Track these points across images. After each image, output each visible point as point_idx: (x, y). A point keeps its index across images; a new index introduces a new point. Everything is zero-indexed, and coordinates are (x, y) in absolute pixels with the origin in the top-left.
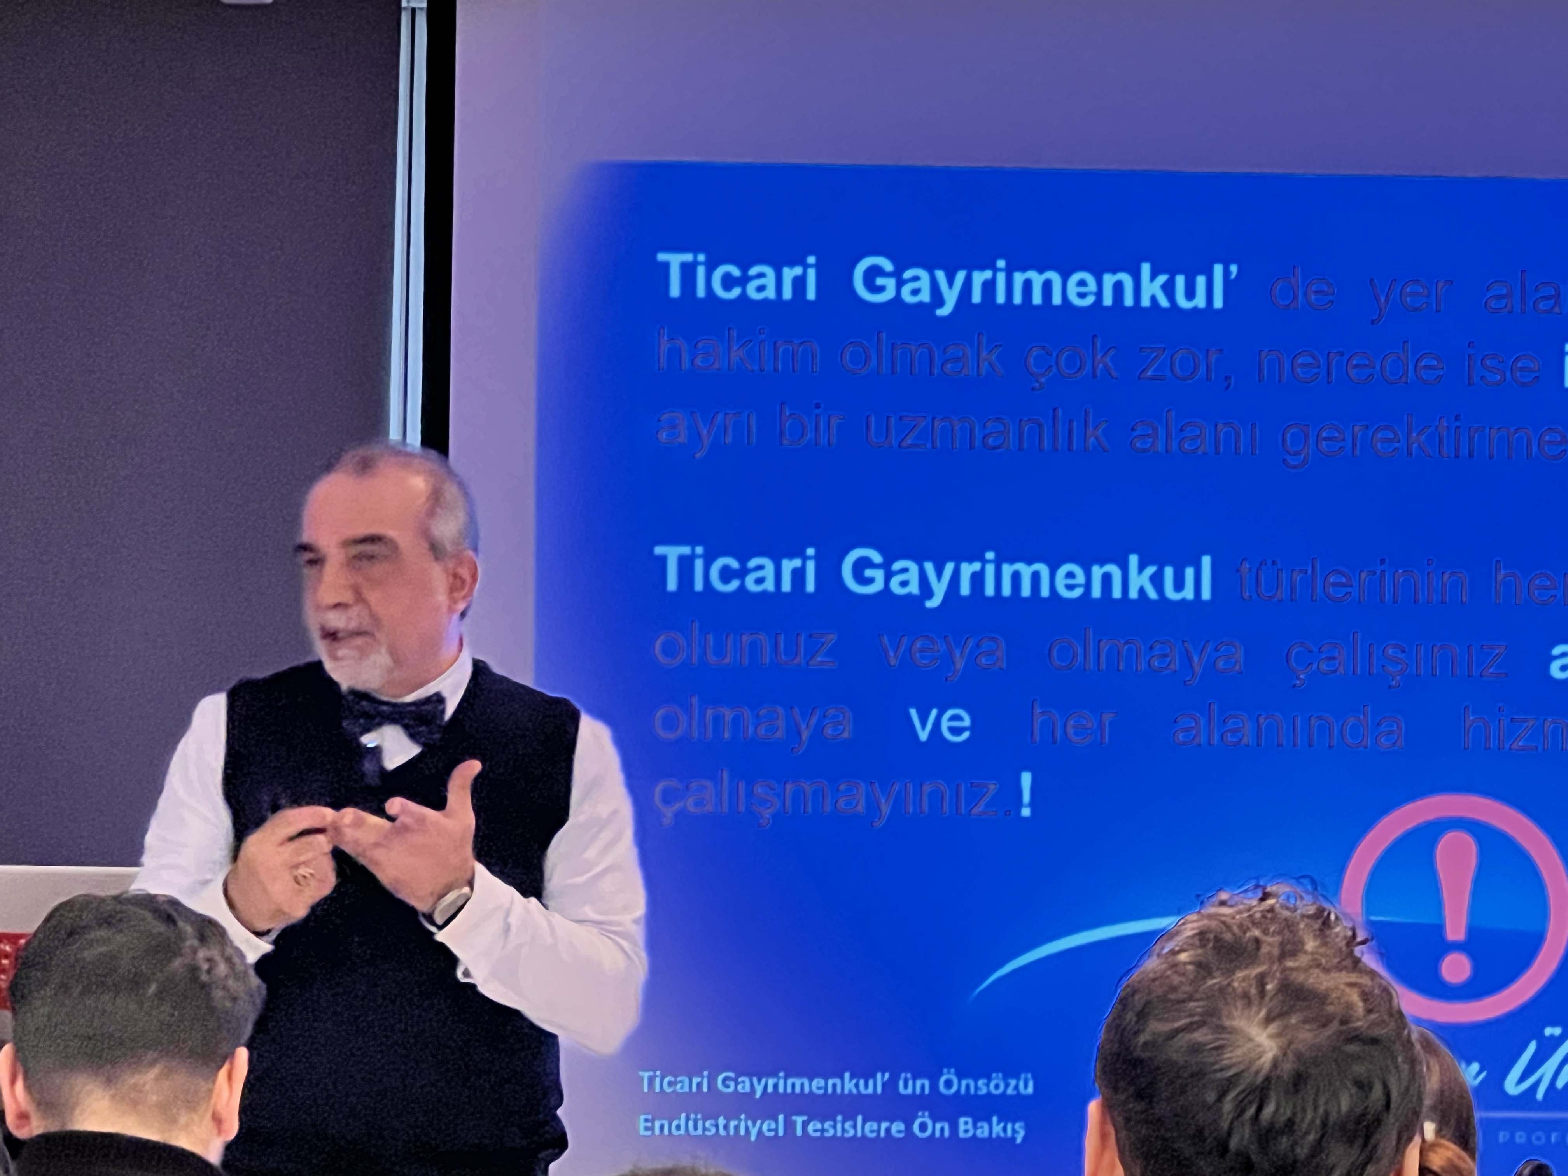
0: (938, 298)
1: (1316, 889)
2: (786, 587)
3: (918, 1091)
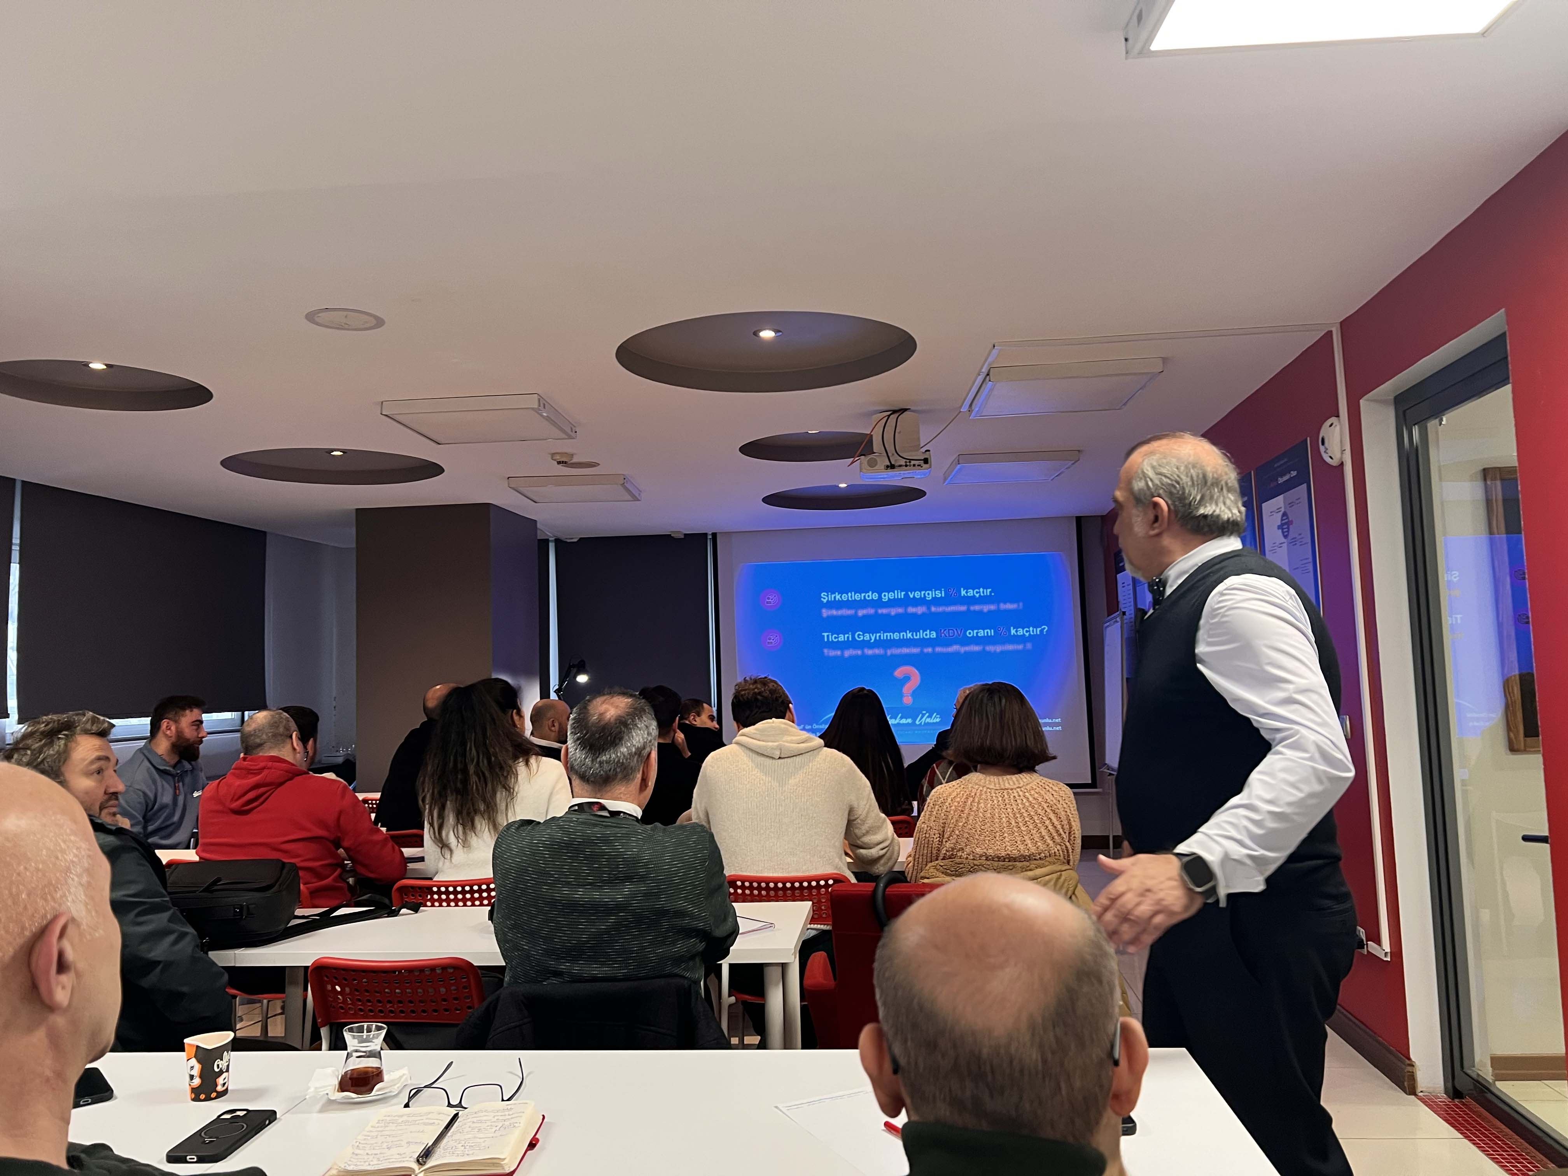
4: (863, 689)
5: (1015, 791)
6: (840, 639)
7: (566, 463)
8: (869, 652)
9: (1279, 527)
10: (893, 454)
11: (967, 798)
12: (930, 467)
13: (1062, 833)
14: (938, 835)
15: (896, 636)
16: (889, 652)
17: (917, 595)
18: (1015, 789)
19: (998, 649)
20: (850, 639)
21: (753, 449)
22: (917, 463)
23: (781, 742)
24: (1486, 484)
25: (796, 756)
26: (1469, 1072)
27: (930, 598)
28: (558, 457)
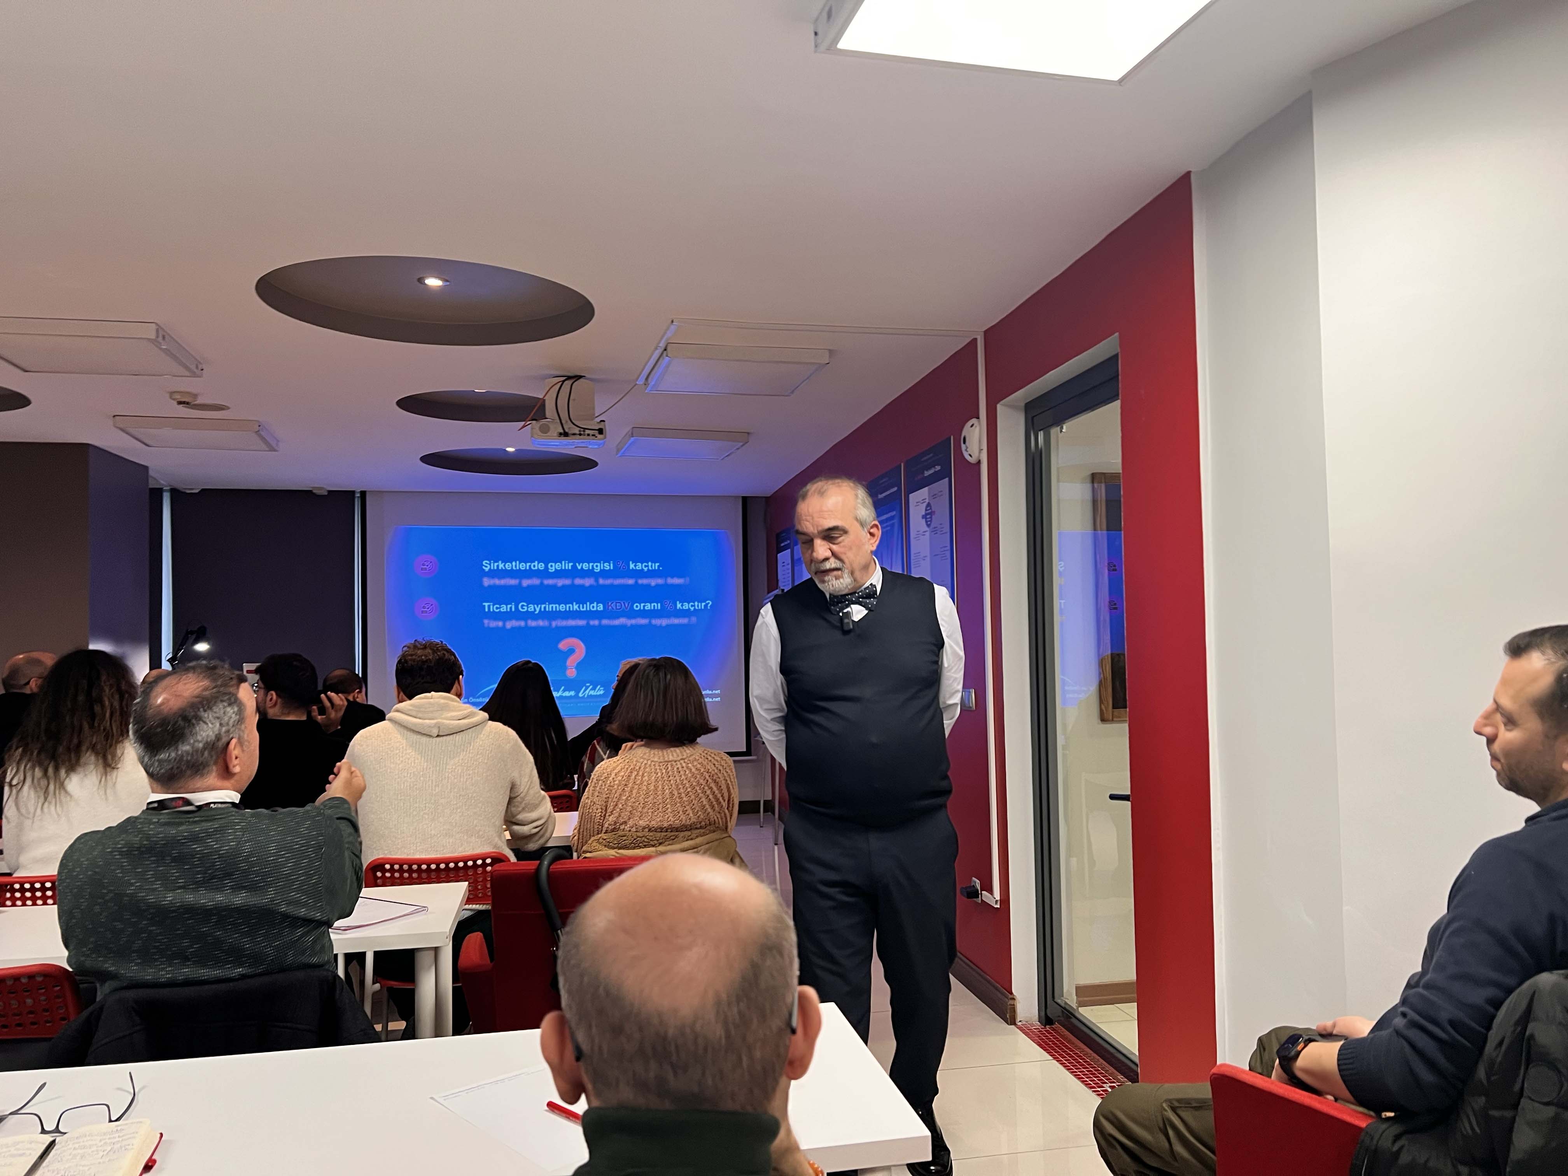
4: (529, 662)
5: (678, 763)
6: (502, 610)
7: (188, 403)
8: (532, 623)
9: (924, 517)
10: (567, 422)
11: (631, 772)
12: (605, 437)
13: (722, 801)
14: (600, 810)
15: (562, 608)
16: (554, 624)
17: (585, 566)
18: (679, 761)
19: (664, 622)
20: (513, 609)
21: (411, 404)
22: (591, 432)
23: (440, 720)
24: (1093, 488)
25: (456, 733)
26: (1059, 1001)
27: (598, 571)
28: (178, 397)
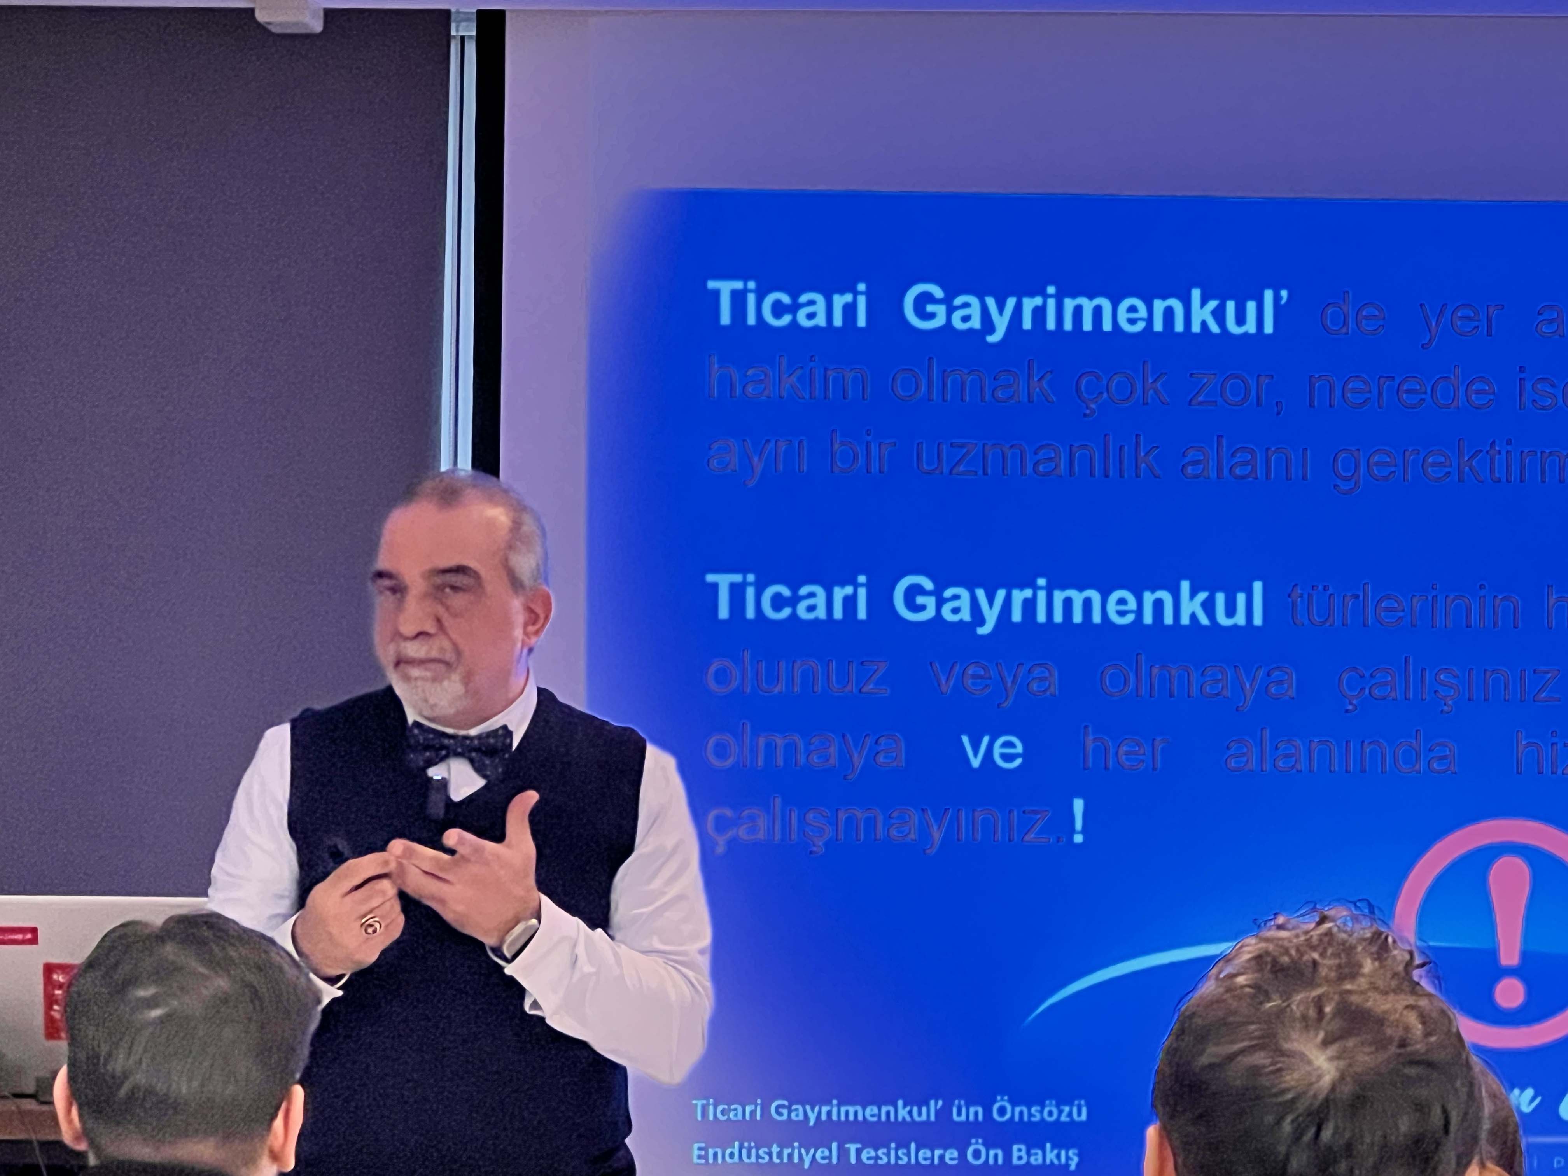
0: (988, 325)
1: (1372, 912)
2: (838, 614)
3: (972, 1118)
